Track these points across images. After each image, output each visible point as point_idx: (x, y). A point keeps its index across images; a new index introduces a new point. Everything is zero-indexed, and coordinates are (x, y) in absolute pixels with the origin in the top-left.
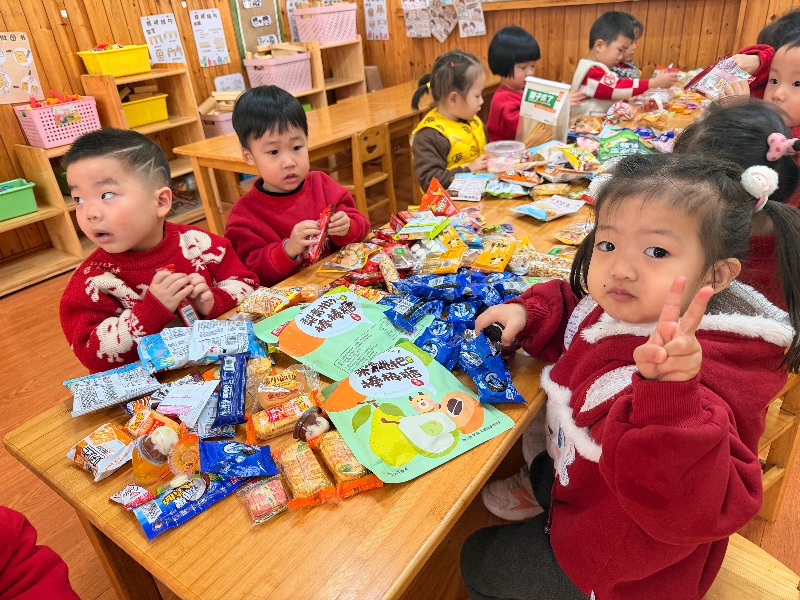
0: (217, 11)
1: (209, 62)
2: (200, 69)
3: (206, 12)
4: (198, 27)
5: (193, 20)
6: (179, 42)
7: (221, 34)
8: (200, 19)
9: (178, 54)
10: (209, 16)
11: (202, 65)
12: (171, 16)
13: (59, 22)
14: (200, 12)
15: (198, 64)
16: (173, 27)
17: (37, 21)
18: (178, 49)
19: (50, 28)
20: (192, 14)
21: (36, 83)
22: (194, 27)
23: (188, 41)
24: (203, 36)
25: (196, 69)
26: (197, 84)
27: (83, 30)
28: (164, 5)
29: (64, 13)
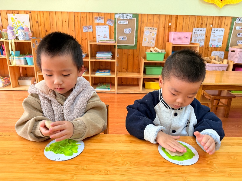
0: (224, 29)
1: (213, 45)
3: (219, 29)
4: (214, 34)
5: (213, 31)
6: (204, 37)
7: (222, 37)
8: (216, 31)
9: (202, 41)
10: (220, 31)
11: (209, 46)
12: (205, 29)
13: (168, 26)
14: (216, 29)
15: (208, 45)
16: (204, 33)
17: (162, 25)
18: (203, 40)
19: (164, 28)
20: (213, 29)
21: (154, 42)
22: (212, 33)
23: (207, 38)
24: (214, 37)
25: (207, 47)
26: (205, 52)
27: (174, 30)
28: (204, 25)
29: (170, 24)
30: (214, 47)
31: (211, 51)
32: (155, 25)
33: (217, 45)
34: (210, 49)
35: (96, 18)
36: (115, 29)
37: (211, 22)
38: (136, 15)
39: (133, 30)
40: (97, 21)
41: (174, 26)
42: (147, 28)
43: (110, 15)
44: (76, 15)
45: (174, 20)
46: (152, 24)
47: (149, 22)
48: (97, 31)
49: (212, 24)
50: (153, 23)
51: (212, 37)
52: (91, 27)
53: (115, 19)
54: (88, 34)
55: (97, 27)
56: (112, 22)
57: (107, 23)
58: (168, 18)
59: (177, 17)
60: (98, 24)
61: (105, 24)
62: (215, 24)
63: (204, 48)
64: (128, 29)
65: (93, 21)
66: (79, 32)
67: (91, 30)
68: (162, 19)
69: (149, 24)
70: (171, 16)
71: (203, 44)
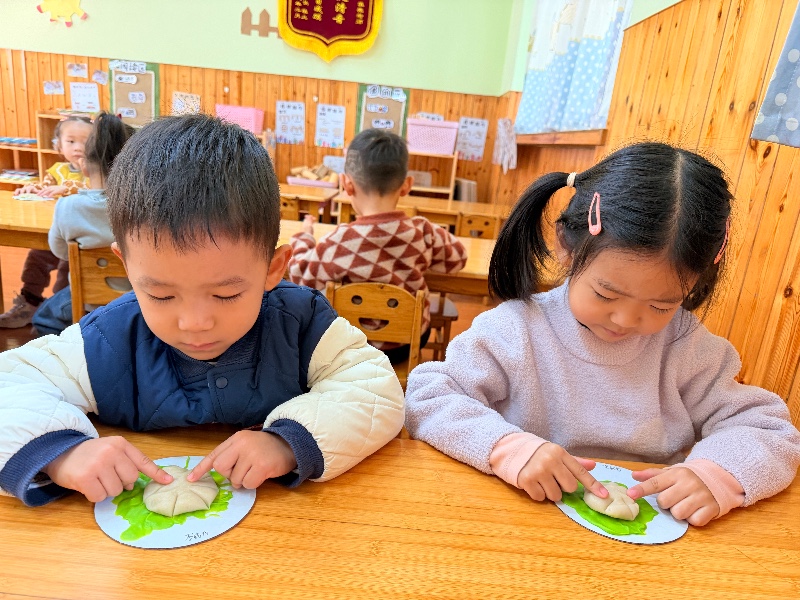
0: (343, 109)
1: (324, 143)
2: (314, 147)
3: (333, 107)
4: (323, 117)
5: (319, 110)
6: (302, 123)
7: (342, 126)
8: (326, 111)
9: (300, 132)
10: (335, 111)
11: (317, 144)
12: (302, 105)
13: (222, 93)
14: (327, 107)
15: (314, 143)
16: (301, 113)
17: (209, 90)
18: (301, 128)
19: (215, 96)
20: (320, 106)
22: (319, 116)
23: (310, 125)
24: (325, 123)
25: (311, 146)
26: (309, 157)
27: (236, 102)
28: (299, 96)
29: (226, 90)
30: (326, 146)
31: (323, 156)
32: (194, 88)
33: (334, 144)
34: (319, 151)
35: (71, 67)
36: (111, 91)
37: (315, 91)
38: (153, 66)
39: (148, 97)
40: (72, 73)
41: (235, 94)
42: (178, 93)
43: (98, 63)
44: (29, 59)
45: (234, 81)
46: (188, 87)
47: (181, 81)
48: (72, 94)
49: (318, 96)
50: (191, 85)
51: (319, 124)
52: (61, 84)
53: (110, 71)
54: (55, 99)
55: (72, 84)
56: (104, 76)
57: (94, 78)
58: (221, 77)
59: (240, 75)
60: (76, 79)
61: (90, 80)
62: (324, 96)
63: (306, 147)
64: (137, 94)
65: (64, 72)
66: (35, 92)
67: (61, 91)
68: (209, 78)
69: (181, 86)
70: (227, 72)
71: (301, 137)
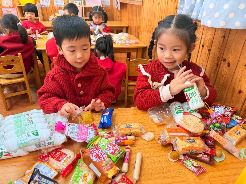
9: (48, 2)
11: (55, 6)
25: (53, 7)
26: (53, 10)
30: (58, 6)
33: (61, 5)
71: (49, 4)
